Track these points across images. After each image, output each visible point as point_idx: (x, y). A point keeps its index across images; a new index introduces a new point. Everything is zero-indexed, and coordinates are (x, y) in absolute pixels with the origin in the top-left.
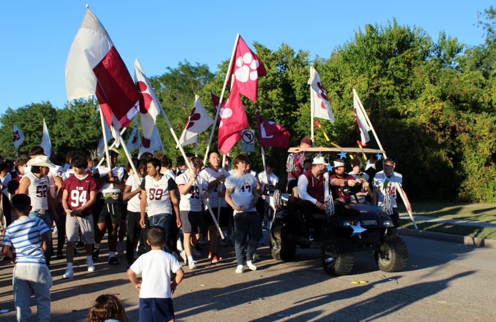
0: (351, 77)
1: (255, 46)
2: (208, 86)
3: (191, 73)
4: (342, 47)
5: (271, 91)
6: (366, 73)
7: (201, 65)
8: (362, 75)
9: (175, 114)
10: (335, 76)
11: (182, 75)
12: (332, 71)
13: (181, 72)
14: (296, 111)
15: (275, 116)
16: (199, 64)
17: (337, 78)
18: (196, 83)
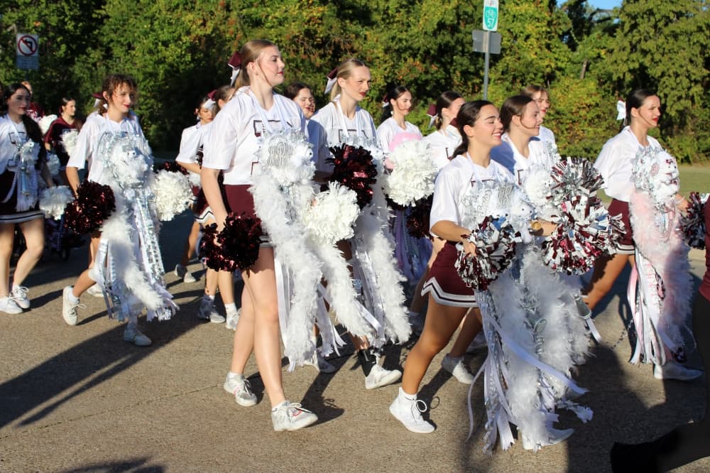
14: (101, 9)
15: (66, 16)
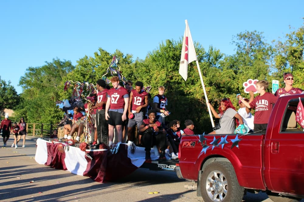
0: (156, 71)
1: (100, 50)
2: (70, 74)
3: (61, 65)
4: (151, 52)
5: (109, 77)
6: (165, 69)
7: (67, 61)
8: (163, 69)
9: (49, 90)
10: (147, 70)
11: (54, 66)
12: (145, 67)
13: (54, 65)
16: (65, 60)
17: (148, 71)
18: (63, 72)
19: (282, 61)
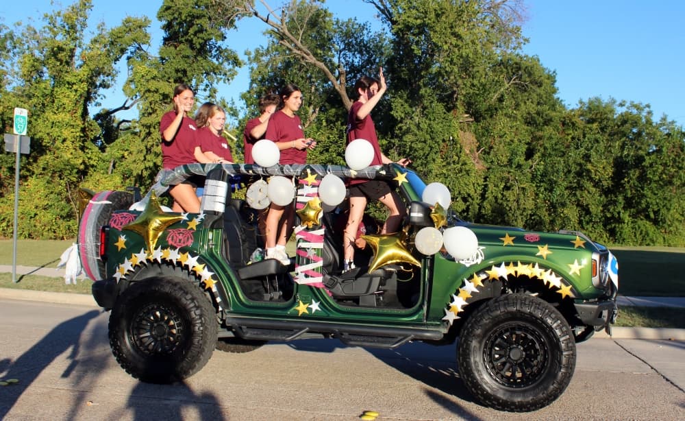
19: (33, 66)
